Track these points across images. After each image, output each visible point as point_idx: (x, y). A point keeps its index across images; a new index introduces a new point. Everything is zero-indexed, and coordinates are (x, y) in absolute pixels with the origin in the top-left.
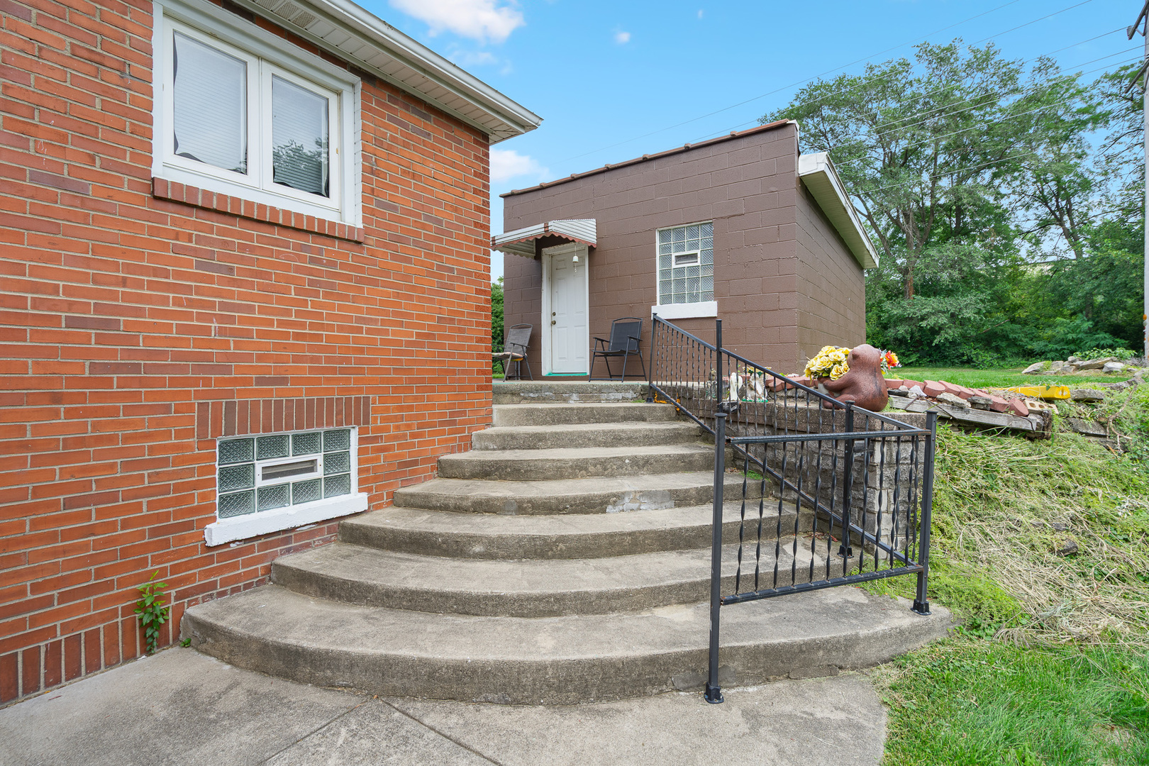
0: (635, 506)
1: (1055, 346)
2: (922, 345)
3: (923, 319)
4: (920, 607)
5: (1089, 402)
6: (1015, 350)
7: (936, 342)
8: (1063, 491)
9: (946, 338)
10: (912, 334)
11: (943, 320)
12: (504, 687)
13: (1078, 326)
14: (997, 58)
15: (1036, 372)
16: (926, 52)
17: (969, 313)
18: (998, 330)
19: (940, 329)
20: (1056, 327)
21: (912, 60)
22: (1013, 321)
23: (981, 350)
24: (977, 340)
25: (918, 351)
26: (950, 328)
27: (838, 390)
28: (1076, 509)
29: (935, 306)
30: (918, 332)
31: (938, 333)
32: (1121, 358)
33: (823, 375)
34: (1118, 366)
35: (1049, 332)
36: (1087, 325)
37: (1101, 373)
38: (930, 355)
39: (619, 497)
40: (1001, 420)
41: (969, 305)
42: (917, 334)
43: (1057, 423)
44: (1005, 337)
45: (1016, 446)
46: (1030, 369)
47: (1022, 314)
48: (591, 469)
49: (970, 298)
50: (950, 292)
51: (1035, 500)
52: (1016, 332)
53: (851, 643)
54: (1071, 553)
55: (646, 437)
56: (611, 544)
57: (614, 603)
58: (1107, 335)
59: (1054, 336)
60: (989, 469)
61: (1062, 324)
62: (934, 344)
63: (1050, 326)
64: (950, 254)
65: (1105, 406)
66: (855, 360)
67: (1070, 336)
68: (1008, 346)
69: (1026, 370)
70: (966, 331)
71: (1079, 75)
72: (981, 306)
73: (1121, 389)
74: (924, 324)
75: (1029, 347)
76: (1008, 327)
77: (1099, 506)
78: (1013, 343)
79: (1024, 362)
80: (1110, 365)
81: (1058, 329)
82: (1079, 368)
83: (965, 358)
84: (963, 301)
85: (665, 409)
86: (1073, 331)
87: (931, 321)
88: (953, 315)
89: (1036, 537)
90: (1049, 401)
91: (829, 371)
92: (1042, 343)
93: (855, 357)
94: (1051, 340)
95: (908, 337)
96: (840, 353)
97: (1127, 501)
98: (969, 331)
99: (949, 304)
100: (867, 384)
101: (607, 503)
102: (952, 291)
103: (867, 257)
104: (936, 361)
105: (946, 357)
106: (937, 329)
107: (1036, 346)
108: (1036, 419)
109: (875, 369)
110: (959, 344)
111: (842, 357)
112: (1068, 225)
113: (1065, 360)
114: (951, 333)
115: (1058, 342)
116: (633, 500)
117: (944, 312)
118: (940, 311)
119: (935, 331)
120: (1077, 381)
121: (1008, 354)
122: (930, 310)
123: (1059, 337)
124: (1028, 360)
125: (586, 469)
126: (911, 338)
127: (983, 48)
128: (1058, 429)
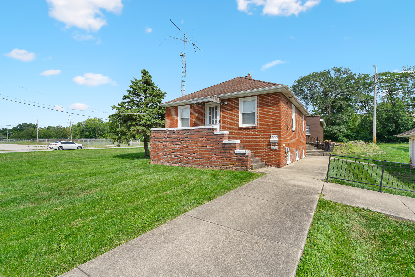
3: (332, 131)
7: (335, 136)
10: (329, 134)
14: (350, 72)
16: (334, 69)
17: (342, 130)
19: (336, 133)
21: (331, 70)
23: (345, 139)
24: (344, 136)
29: (335, 128)
33: (326, 142)
35: (360, 135)
36: (368, 133)
39: (313, 149)
40: (338, 145)
45: (339, 147)
50: (338, 125)
54: (342, 152)
56: (315, 151)
60: (337, 148)
66: (329, 141)
71: (369, 74)
72: (345, 128)
74: (332, 132)
76: (351, 133)
77: (344, 150)
78: (352, 137)
81: (362, 134)
83: (341, 140)
84: (341, 127)
85: (307, 143)
86: (365, 135)
88: (339, 130)
95: (328, 135)
96: (328, 140)
98: (342, 134)
103: (324, 124)
110: (340, 137)
114: (338, 134)
121: (351, 140)
122: (333, 129)
123: (362, 136)
126: (329, 135)
127: (347, 68)
128: (342, 146)
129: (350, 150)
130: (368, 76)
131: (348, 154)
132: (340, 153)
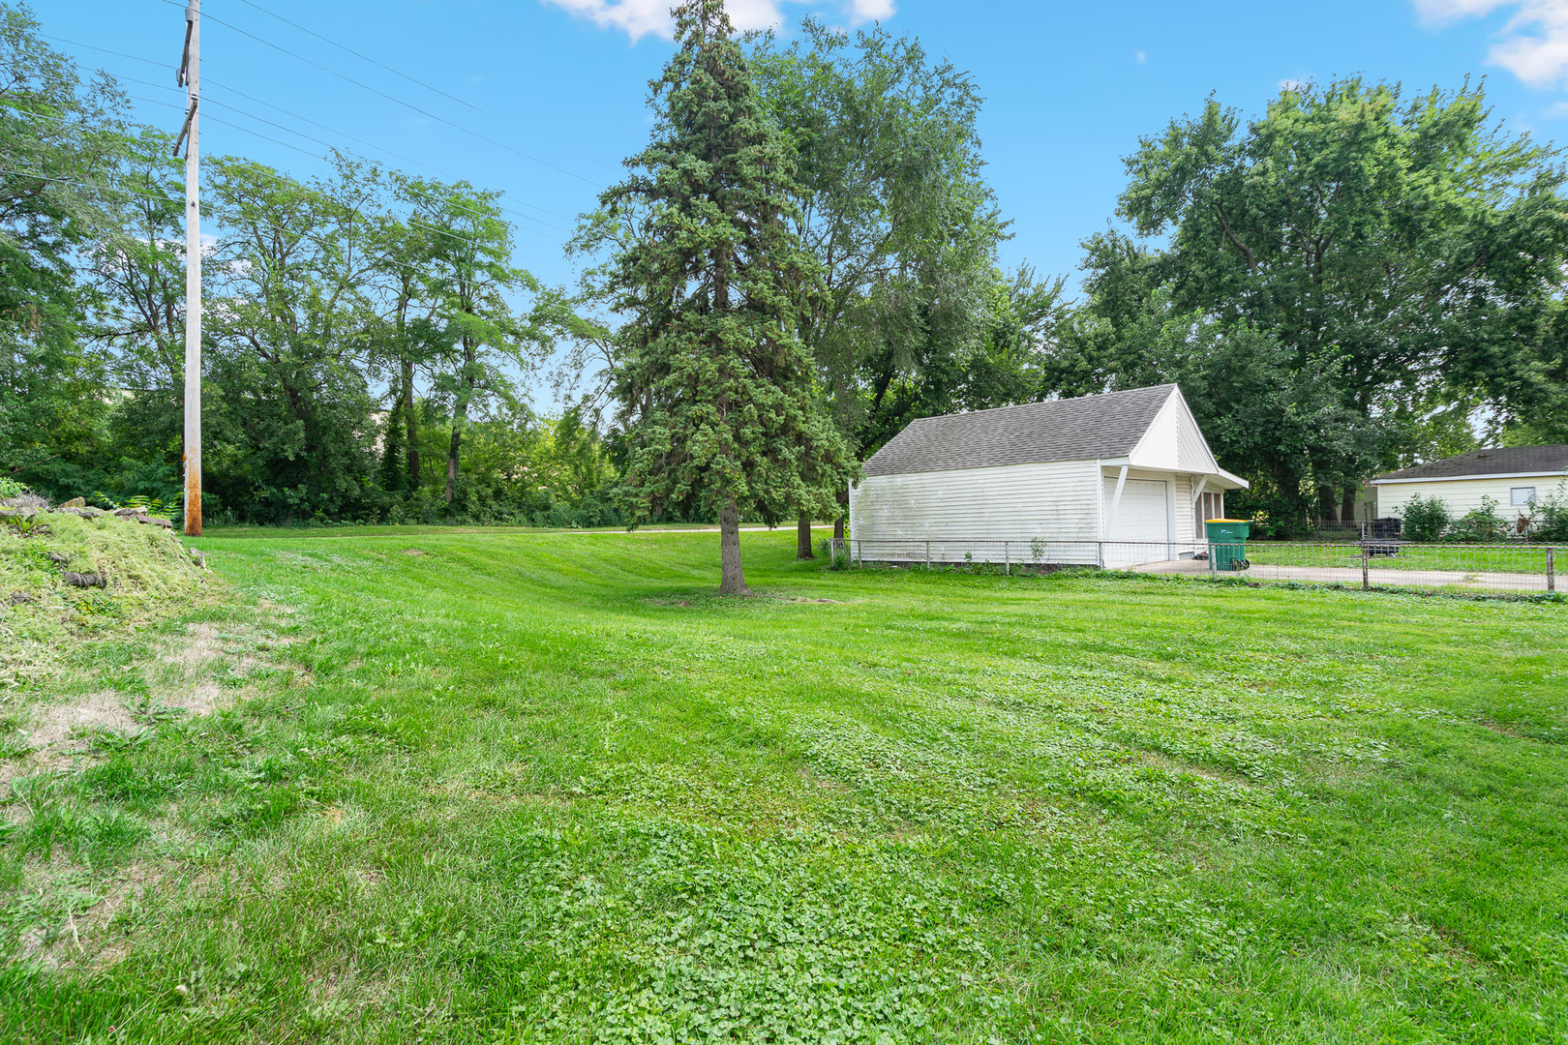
18: (43, 469)
22: (68, 457)
44: (53, 480)
47: (78, 448)
61: (130, 468)
63: (117, 468)
76: (59, 466)
86: (148, 478)
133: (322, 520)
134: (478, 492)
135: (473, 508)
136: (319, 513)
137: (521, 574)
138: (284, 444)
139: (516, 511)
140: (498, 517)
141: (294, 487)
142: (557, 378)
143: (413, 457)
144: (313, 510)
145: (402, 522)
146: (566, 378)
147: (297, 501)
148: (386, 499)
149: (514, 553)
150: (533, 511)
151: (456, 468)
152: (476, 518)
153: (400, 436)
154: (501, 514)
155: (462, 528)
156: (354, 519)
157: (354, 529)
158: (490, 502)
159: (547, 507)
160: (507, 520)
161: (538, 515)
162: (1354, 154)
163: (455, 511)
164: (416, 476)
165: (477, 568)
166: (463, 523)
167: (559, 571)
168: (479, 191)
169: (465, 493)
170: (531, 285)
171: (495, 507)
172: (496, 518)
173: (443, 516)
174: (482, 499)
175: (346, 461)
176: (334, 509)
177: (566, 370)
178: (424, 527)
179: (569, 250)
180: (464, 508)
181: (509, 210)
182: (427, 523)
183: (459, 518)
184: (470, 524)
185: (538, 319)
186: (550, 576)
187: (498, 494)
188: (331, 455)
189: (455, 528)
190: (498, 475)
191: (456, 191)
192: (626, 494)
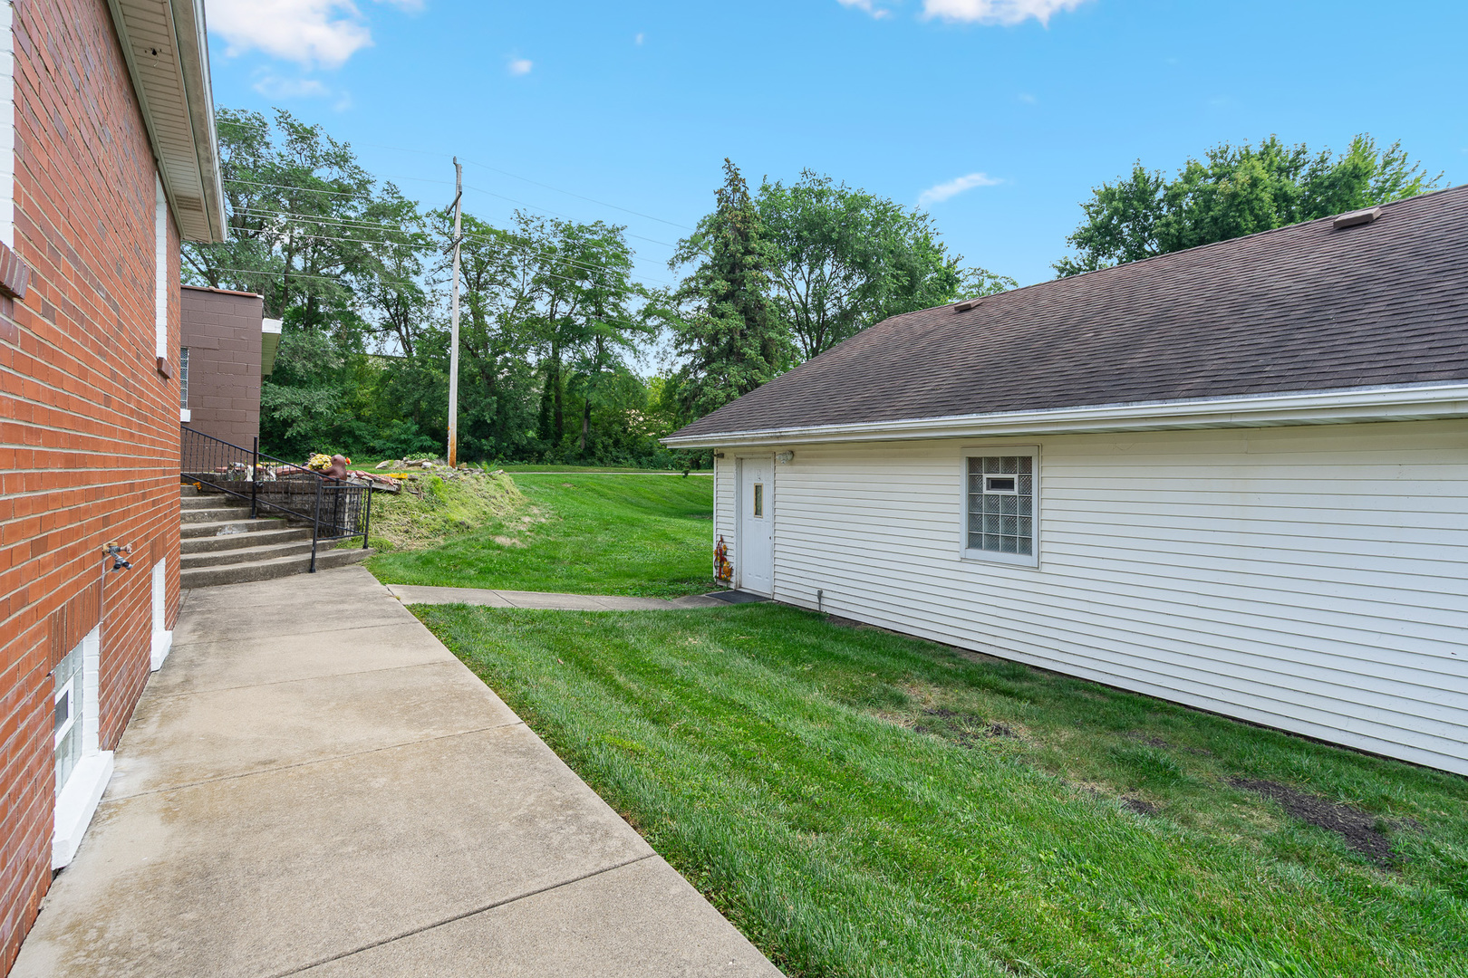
0: (230, 532)
1: (392, 445)
2: (272, 436)
4: (365, 547)
5: (413, 480)
6: (360, 447)
7: (288, 434)
8: (404, 513)
9: (298, 431)
11: (297, 412)
12: (245, 577)
13: (409, 428)
15: (384, 468)
17: (321, 408)
18: (346, 425)
19: (293, 421)
20: (393, 427)
22: (358, 418)
23: (330, 445)
24: (326, 435)
25: (267, 444)
26: (302, 421)
27: (328, 474)
28: (409, 519)
29: (289, 397)
30: (269, 422)
31: (290, 425)
32: (431, 460)
33: (319, 468)
34: (429, 464)
35: (387, 432)
36: (415, 428)
37: (420, 469)
38: (280, 448)
39: (223, 527)
40: (384, 487)
41: (322, 399)
42: (267, 425)
43: (403, 487)
44: (351, 433)
45: (389, 497)
46: (380, 465)
47: (366, 412)
48: (187, 519)
49: (323, 393)
50: (301, 384)
51: (396, 517)
52: (362, 430)
53: (349, 555)
54: (407, 532)
55: (196, 503)
56: (238, 543)
57: (261, 556)
58: (428, 438)
59: (391, 436)
60: (382, 506)
61: (396, 426)
62: (286, 437)
63: (388, 426)
64: (306, 346)
65: (418, 482)
66: (335, 461)
67: (403, 437)
68: (354, 442)
69: (378, 466)
70: (317, 425)
71: (416, 203)
72: (332, 402)
73: (424, 475)
75: (372, 444)
76: (355, 424)
77: (415, 517)
78: (357, 439)
79: (367, 458)
80: (425, 464)
81: (395, 429)
82: (409, 465)
84: (315, 394)
85: (190, 489)
86: (405, 433)
87: (285, 412)
88: (306, 408)
89: (397, 528)
90: (400, 479)
91: (322, 466)
92: (381, 442)
93: (335, 460)
94: (388, 439)
96: (326, 458)
97: (423, 515)
98: (320, 426)
99: (302, 395)
100: (339, 470)
101: (217, 531)
102: (305, 382)
104: (286, 454)
105: (297, 451)
106: (290, 421)
107: (376, 444)
108: (396, 487)
109: (343, 465)
110: (310, 438)
111: (329, 460)
112: (404, 332)
113: (402, 459)
114: (303, 427)
115: (393, 442)
116: (230, 529)
117: (297, 404)
118: (293, 403)
119: (287, 423)
120: (410, 471)
121: (354, 450)
122: (285, 401)
123: (395, 437)
124: (370, 457)
125: (184, 519)
127: (341, 144)
128: (403, 491)
129: (441, 511)
130: (411, 206)
131: (441, 541)
132: (403, 537)
133: (502, 460)
134: (603, 443)
135: (599, 454)
136: (501, 456)
137: (626, 500)
138: (483, 411)
139: (628, 456)
140: (616, 461)
141: (486, 438)
142: (661, 356)
143: (559, 416)
144: (497, 454)
145: (552, 463)
146: (669, 355)
147: (489, 448)
148: (542, 446)
149: (624, 487)
150: (640, 457)
151: (588, 425)
152: (601, 460)
153: (551, 400)
154: (618, 458)
155: (591, 468)
156: (521, 460)
157: (523, 467)
158: (610, 449)
159: (651, 454)
160: (620, 463)
161: (644, 459)
162: (1233, 213)
163: (587, 456)
164: (560, 429)
165: (602, 495)
166: (592, 464)
167: (649, 499)
168: (610, 228)
169: (594, 443)
170: (642, 292)
171: (614, 453)
172: (614, 461)
173: (579, 459)
174: (605, 447)
175: (518, 421)
176: (509, 453)
177: (669, 349)
178: (566, 467)
179: (672, 264)
180: (593, 454)
181: (630, 240)
182: (568, 464)
183: (589, 460)
184: (597, 466)
185: (648, 313)
186: (644, 502)
187: (617, 443)
188: (510, 418)
189: (587, 468)
190: (616, 427)
191: (594, 228)
192: (680, 459)
